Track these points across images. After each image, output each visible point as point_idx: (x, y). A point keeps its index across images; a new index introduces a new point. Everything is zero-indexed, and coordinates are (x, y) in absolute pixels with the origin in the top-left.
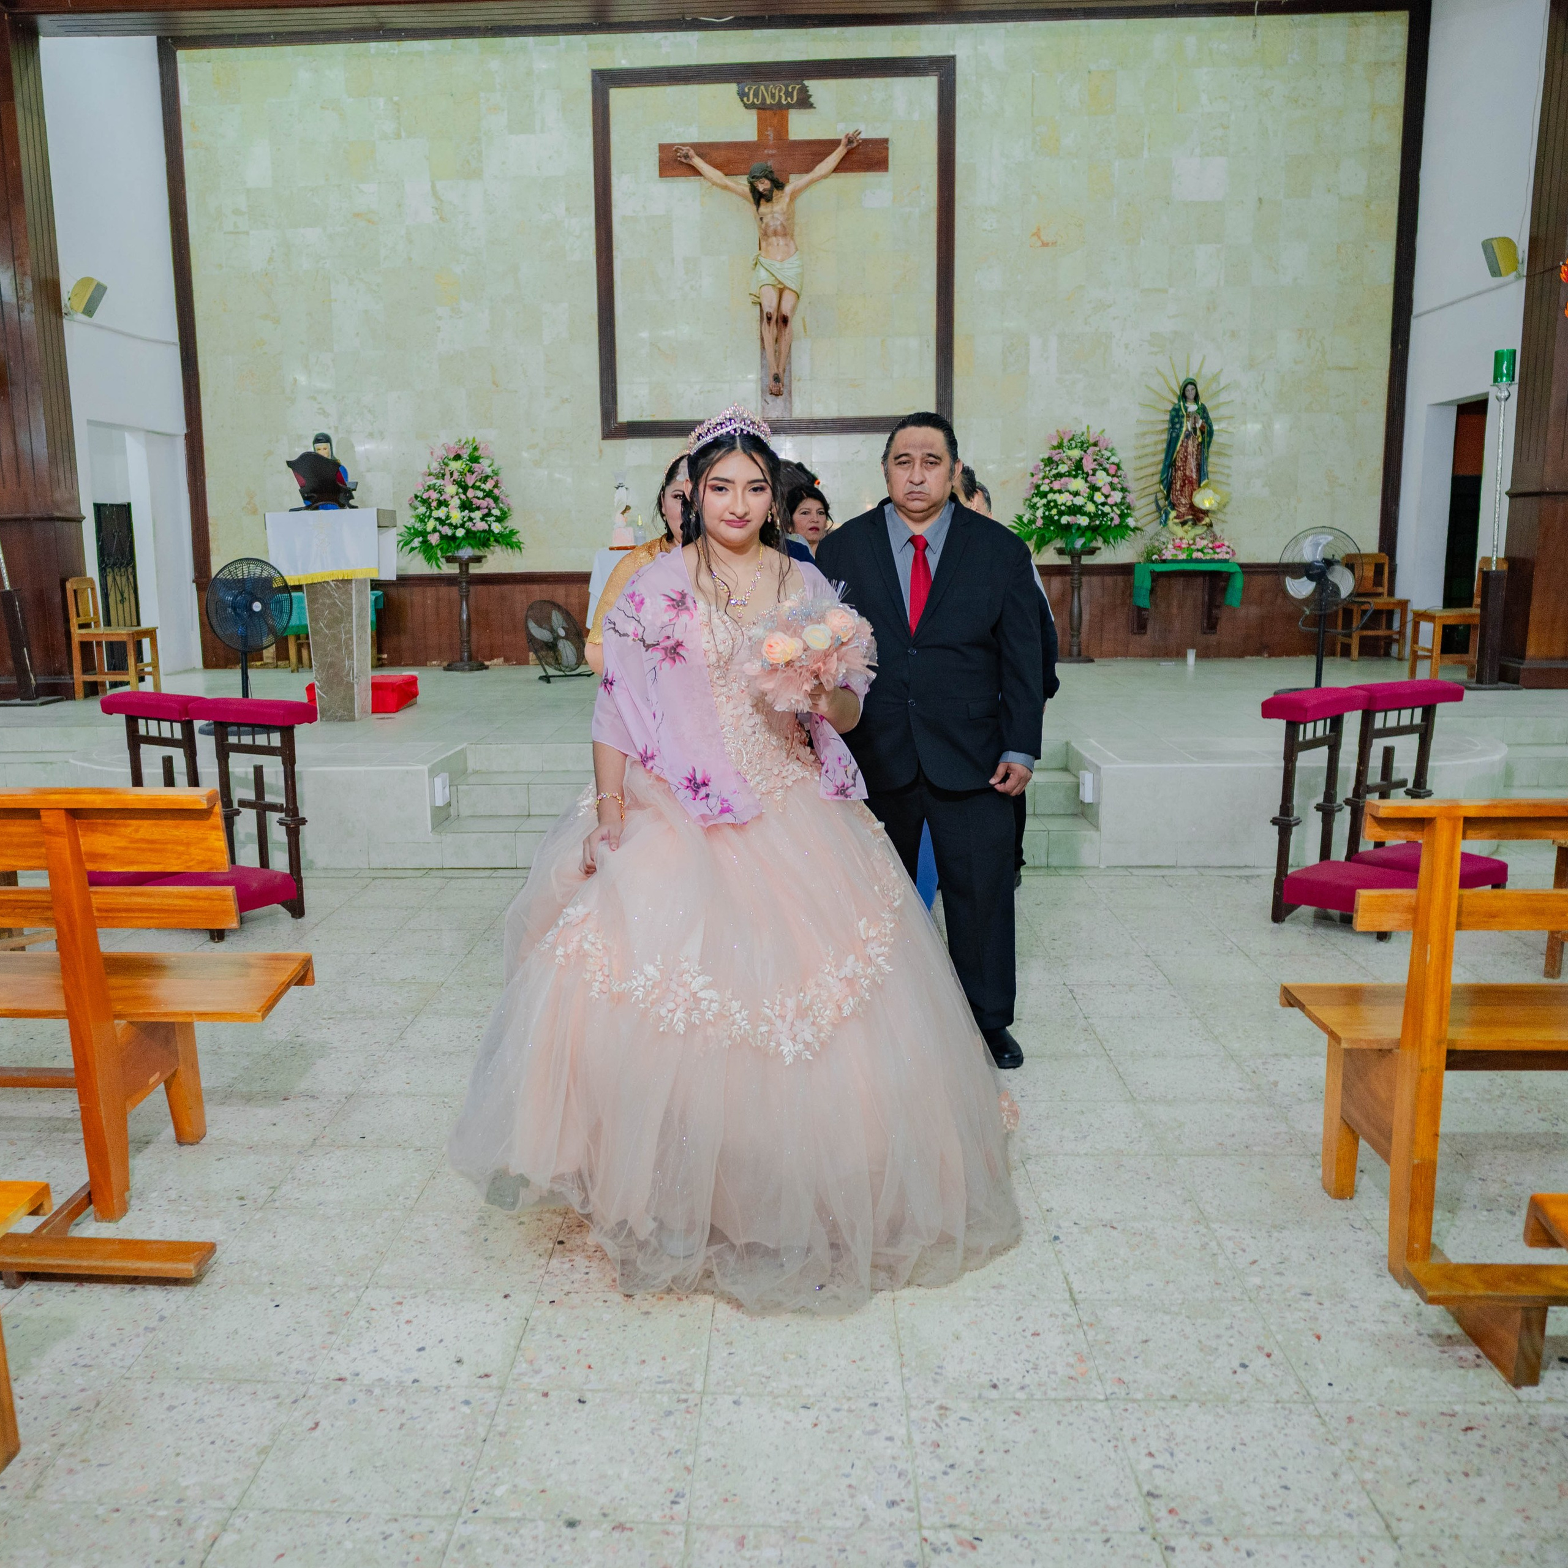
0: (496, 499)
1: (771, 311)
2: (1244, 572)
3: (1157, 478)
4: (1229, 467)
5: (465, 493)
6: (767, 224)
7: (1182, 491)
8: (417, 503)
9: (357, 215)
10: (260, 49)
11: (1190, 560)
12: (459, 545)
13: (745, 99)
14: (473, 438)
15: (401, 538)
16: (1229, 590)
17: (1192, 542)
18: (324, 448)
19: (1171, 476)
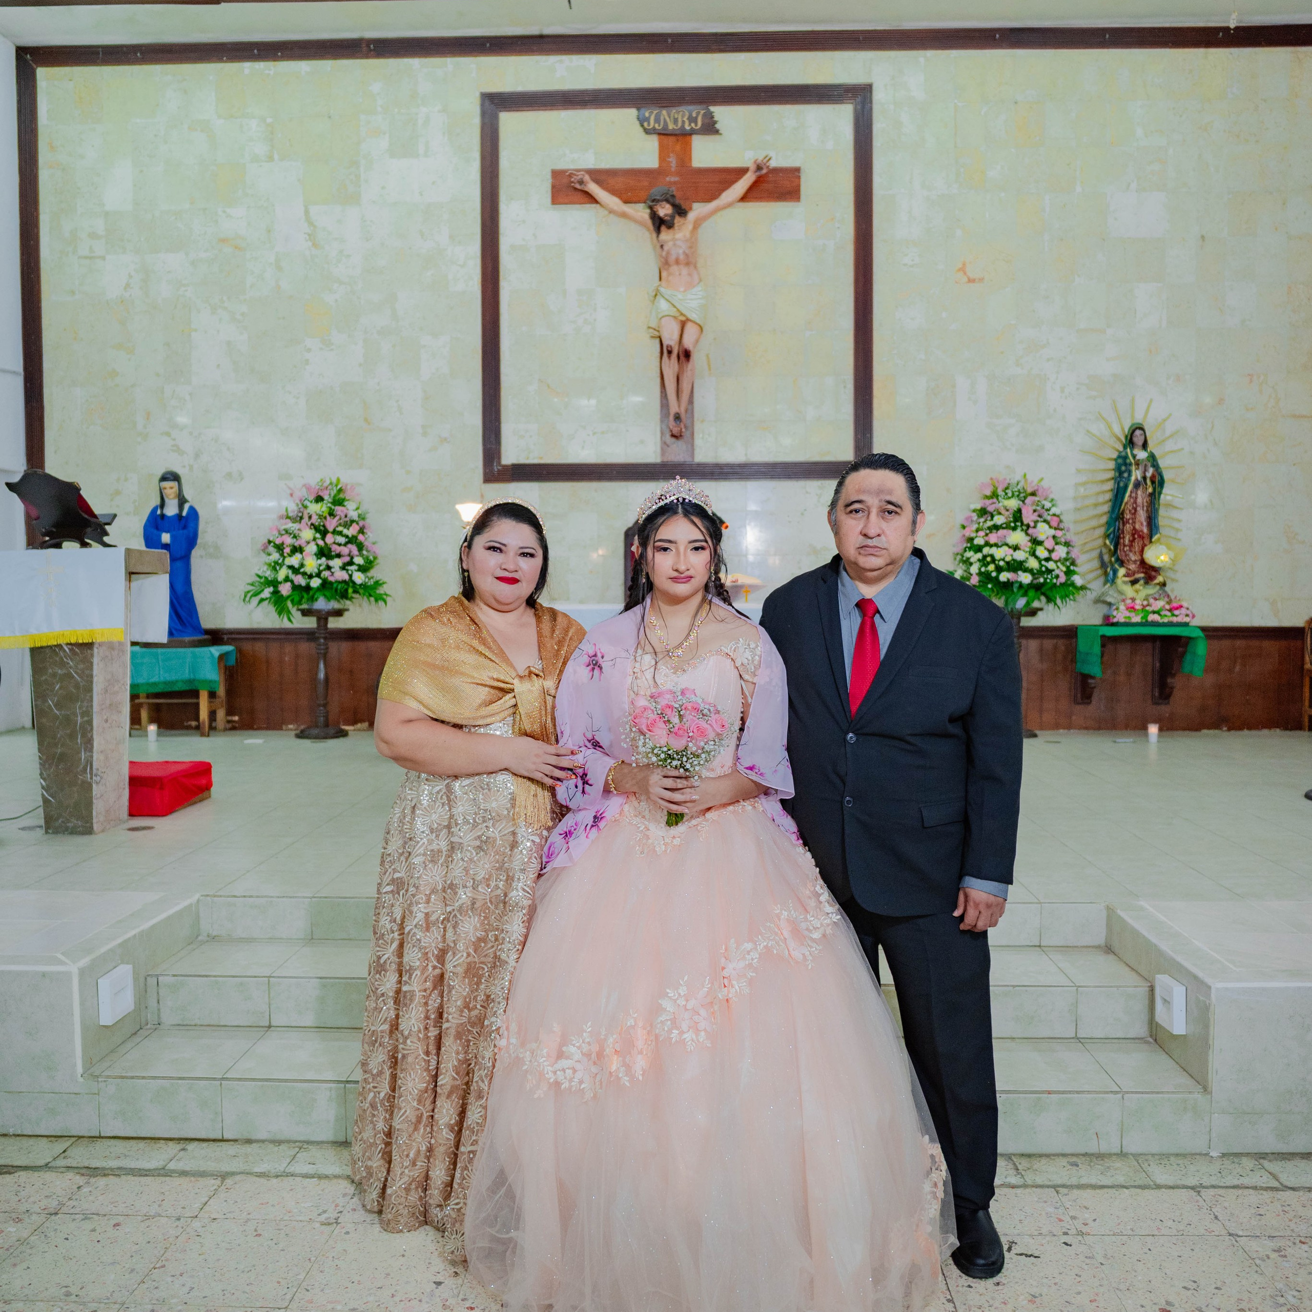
0: (360, 547)
1: (672, 343)
2: (1208, 637)
3: (1101, 531)
4: (1179, 521)
5: (323, 538)
6: (668, 253)
7: (1131, 546)
8: (271, 549)
9: (223, 241)
10: (126, 68)
11: (1146, 624)
12: (313, 597)
13: (646, 124)
14: (338, 480)
15: (251, 588)
16: (1188, 657)
17: (1145, 603)
18: (170, 488)
19: (1119, 529)
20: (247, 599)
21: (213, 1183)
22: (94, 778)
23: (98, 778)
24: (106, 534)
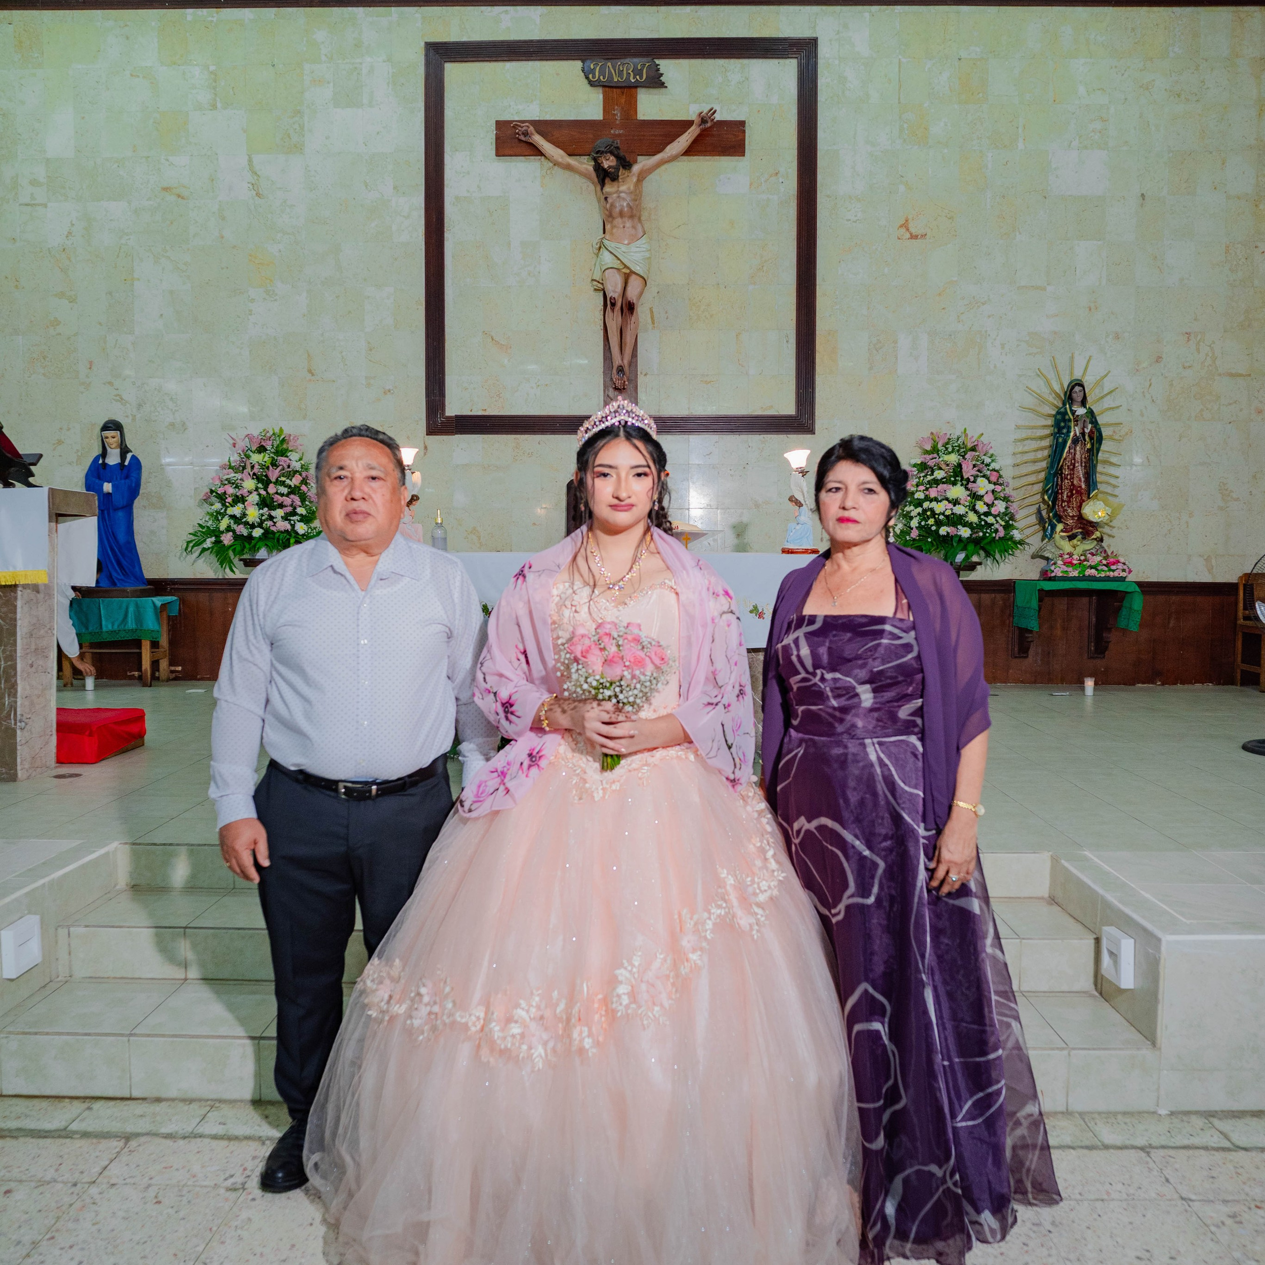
0: (303, 498)
1: (615, 295)
2: (1144, 592)
3: (1039, 487)
4: (1117, 477)
5: (266, 489)
6: (612, 205)
7: (1069, 502)
8: (214, 499)
9: (166, 189)
10: (67, 12)
11: (1083, 578)
12: (255, 546)
13: (590, 76)
14: (281, 430)
15: (193, 538)
16: (1124, 612)
17: (1083, 558)
18: (112, 437)
19: (1057, 484)
20: (189, 549)
21: (117, 1144)
22: (18, 724)
23: (23, 724)
24: (32, 475)
